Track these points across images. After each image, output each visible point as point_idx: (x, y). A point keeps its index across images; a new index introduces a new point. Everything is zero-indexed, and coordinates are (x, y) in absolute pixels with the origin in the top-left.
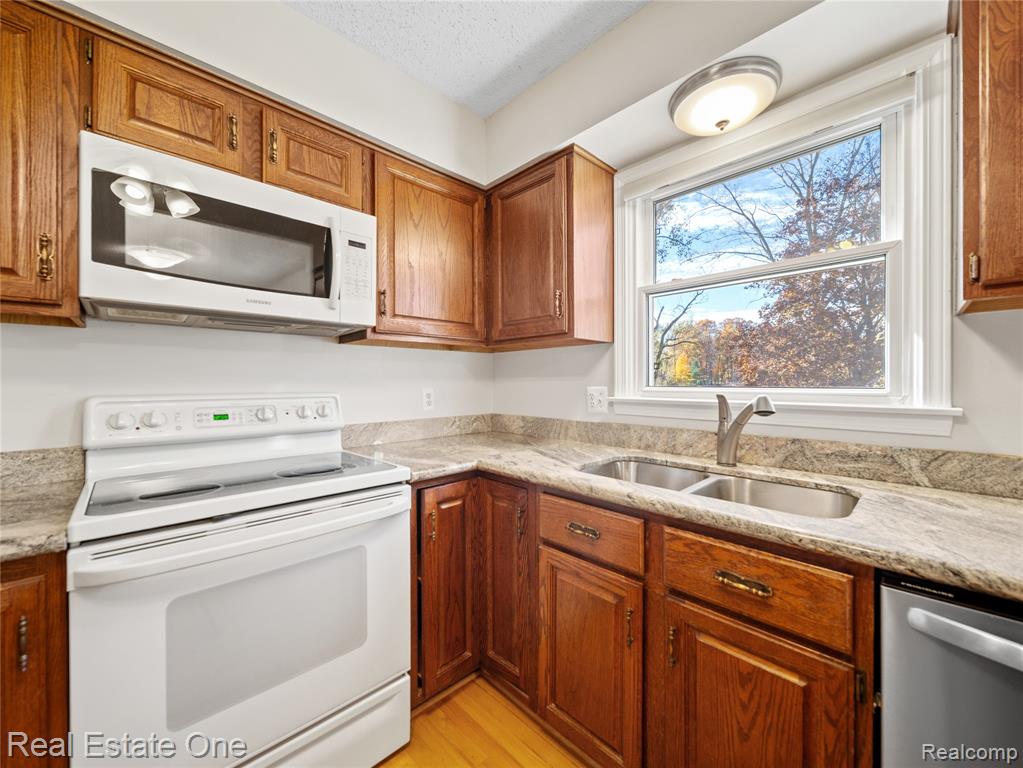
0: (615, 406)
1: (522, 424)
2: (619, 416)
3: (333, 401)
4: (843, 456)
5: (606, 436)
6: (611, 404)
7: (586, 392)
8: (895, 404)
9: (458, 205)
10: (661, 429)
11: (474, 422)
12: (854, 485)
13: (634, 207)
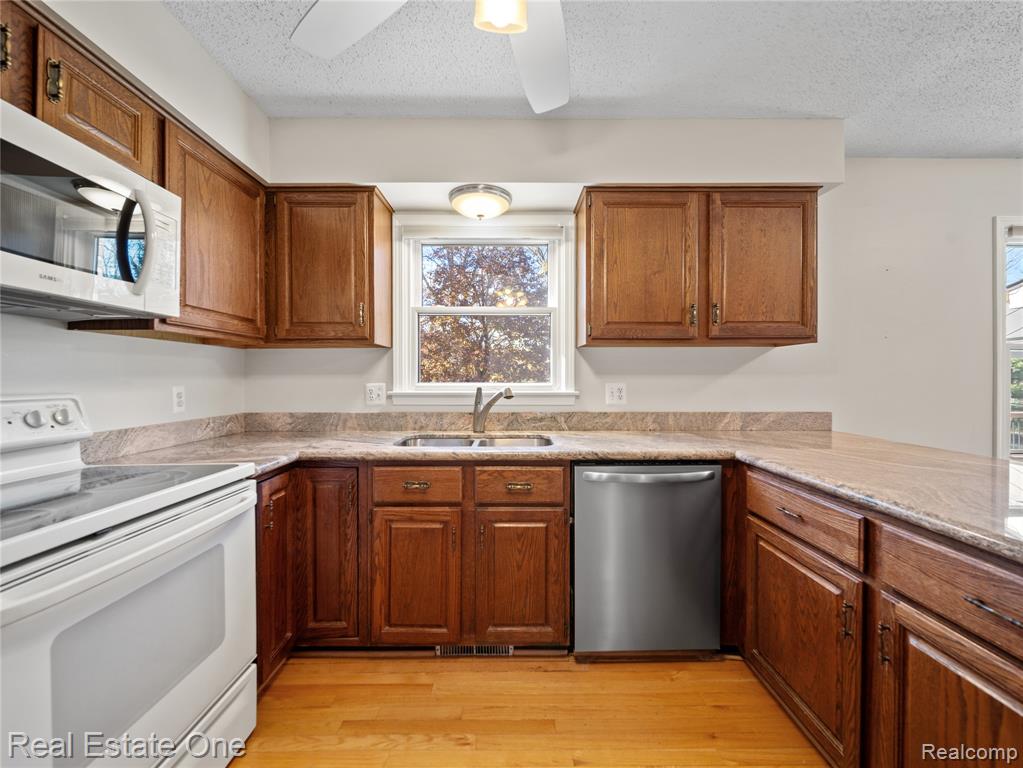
0: (394, 399)
1: (290, 421)
2: (395, 408)
3: (72, 404)
4: (535, 419)
5: (386, 423)
6: (389, 397)
7: (365, 387)
8: (555, 391)
9: (244, 197)
10: (432, 414)
11: (228, 423)
12: (546, 434)
13: (409, 244)
